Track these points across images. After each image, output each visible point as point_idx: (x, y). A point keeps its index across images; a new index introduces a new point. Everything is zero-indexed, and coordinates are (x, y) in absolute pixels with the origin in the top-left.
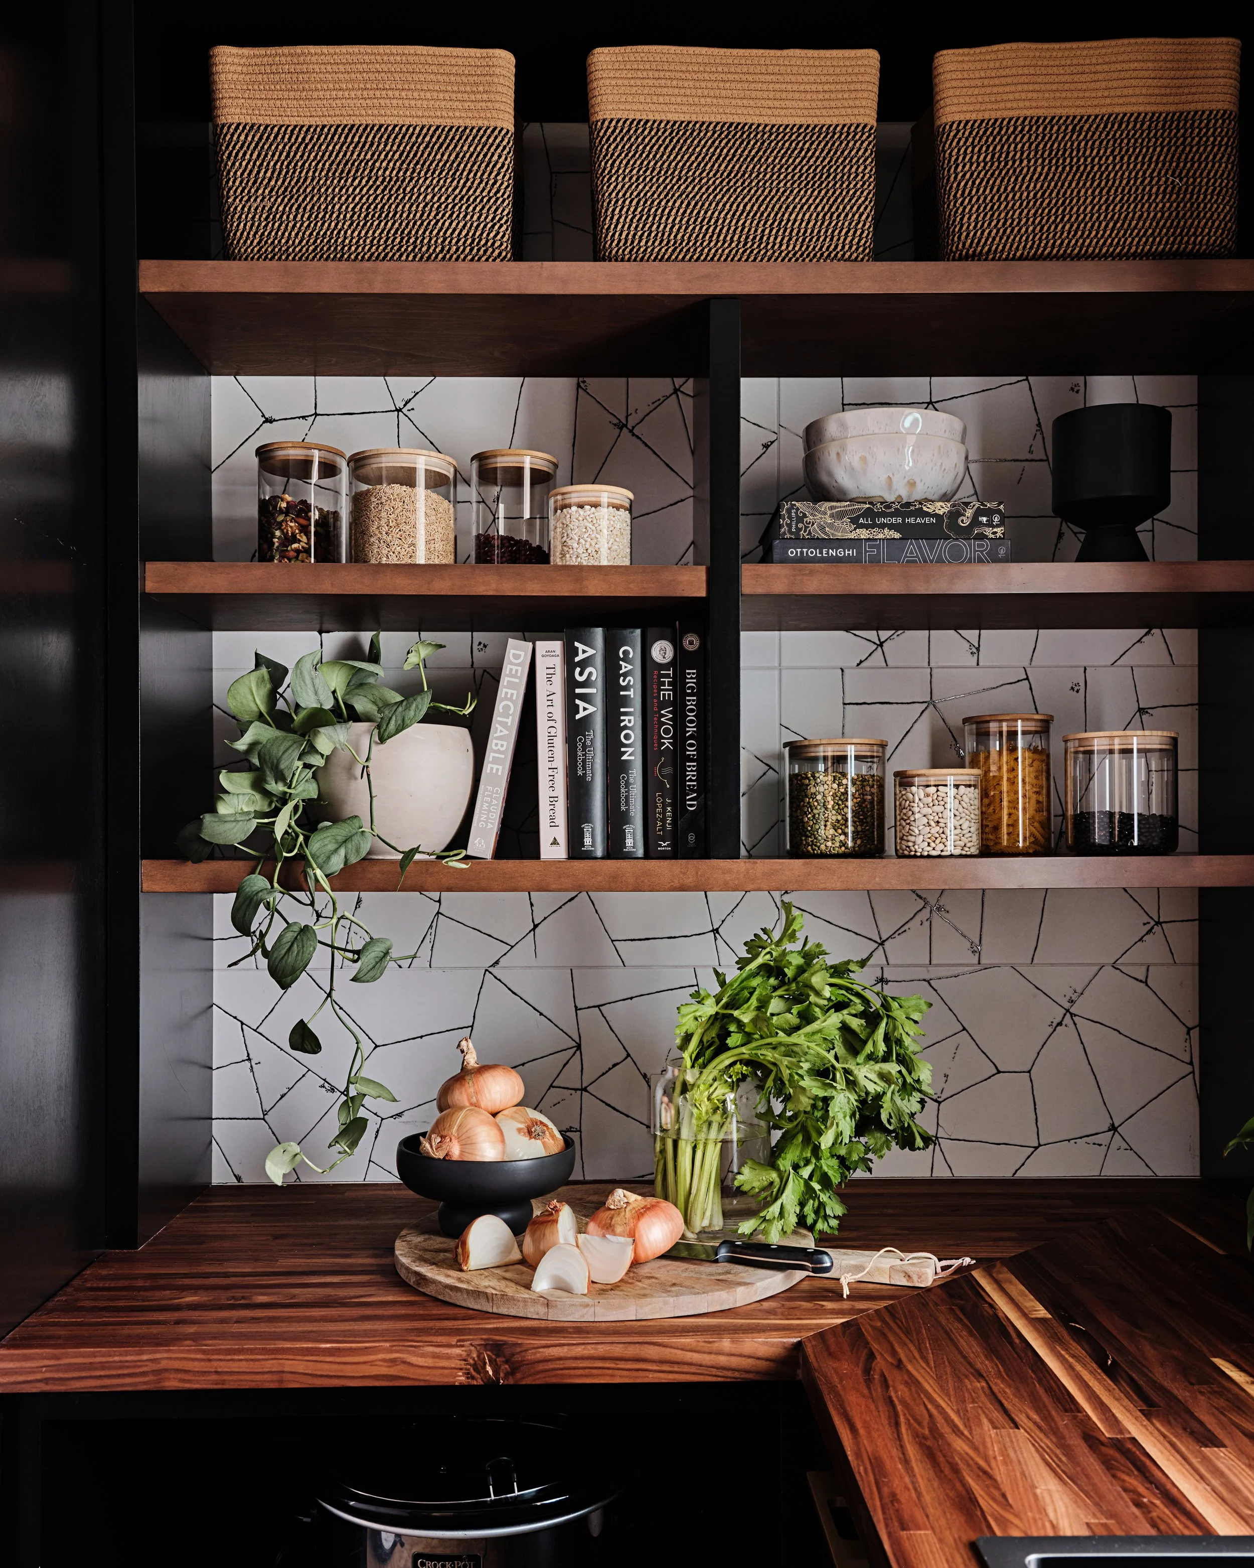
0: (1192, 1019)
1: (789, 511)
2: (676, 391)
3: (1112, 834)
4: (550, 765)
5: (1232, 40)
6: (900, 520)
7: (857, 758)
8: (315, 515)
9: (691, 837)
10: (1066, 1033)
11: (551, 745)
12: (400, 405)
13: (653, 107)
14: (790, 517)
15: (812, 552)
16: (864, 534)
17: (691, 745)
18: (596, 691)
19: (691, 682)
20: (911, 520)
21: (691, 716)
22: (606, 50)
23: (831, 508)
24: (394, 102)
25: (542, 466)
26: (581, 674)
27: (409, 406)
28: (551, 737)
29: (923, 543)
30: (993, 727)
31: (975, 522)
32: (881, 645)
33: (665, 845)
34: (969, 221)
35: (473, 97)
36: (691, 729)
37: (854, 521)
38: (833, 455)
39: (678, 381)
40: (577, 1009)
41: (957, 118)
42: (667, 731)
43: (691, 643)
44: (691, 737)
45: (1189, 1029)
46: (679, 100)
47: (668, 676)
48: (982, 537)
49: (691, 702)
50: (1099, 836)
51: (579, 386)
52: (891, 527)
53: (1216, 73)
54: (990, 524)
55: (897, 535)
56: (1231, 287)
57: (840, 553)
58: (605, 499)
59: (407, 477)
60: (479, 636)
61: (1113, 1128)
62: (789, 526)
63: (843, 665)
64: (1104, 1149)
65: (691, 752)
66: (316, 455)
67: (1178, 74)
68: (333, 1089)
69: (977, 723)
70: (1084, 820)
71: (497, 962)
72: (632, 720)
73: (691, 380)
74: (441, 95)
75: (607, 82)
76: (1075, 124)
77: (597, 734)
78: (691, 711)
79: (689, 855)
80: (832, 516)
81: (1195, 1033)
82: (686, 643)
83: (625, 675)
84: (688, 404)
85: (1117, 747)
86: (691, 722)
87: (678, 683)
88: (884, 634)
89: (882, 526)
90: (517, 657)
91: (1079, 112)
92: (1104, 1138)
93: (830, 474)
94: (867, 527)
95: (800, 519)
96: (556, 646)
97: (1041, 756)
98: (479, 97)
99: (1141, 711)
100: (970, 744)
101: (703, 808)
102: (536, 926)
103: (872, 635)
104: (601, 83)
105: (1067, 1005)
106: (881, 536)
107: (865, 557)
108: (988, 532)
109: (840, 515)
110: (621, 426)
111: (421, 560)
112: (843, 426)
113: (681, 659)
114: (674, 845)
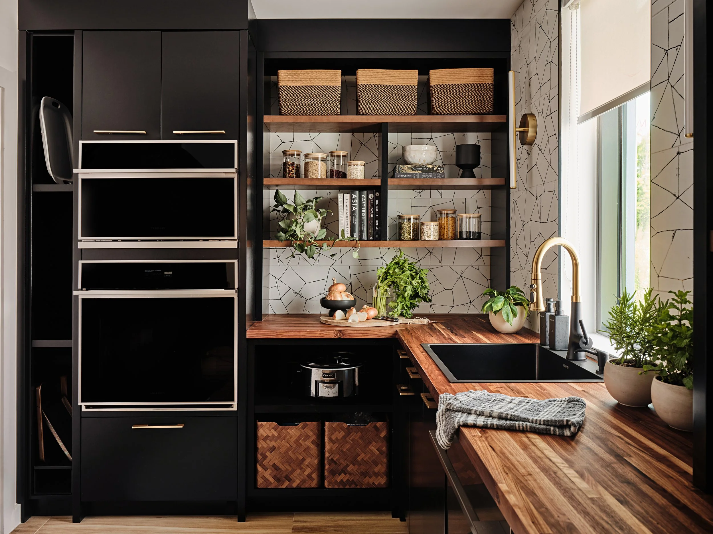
0: (489, 278)
1: (398, 167)
2: (374, 136)
3: (467, 236)
4: (347, 220)
5: (491, 69)
6: (422, 169)
7: (413, 219)
8: (295, 165)
9: (377, 236)
10: (460, 281)
11: (347, 216)
12: (312, 139)
13: (370, 82)
14: (398, 168)
15: (403, 176)
16: (414, 172)
17: (377, 216)
18: (357, 205)
19: (377, 203)
20: (424, 169)
21: (377, 210)
22: (361, 70)
23: (407, 166)
24: (316, 81)
25: (345, 154)
26: (354, 201)
27: (314, 139)
28: (347, 215)
29: (426, 174)
30: (443, 212)
31: (437, 169)
32: (420, 193)
33: (371, 238)
34: (437, 106)
35: (332, 80)
36: (377, 213)
37: (412, 169)
38: (408, 155)
39: (375, 133)
40: (351, 275)
41: (434, 84)
42: (372, 213)
43: (377, 194)
44: (377, 215)
45: (488, 280)
46: (376, 80)
47: (372, 201)
48: (439, 172)
49: (377, 207)
50: (464, 236)
51: (352, 135)
52: (420, 170)
53: (488, 76)
54: (441, 170)
55: (421, 172)
56: (490, 121)
57: (409, 176)
58: (359, 164)
59: (317, 159)
60: (329, 191)
61: (471, 302)
62: (398, 170)
63: (411, 198)
64: (468, 307)
65: (377, 218)
66: (296, 153)
67: (480, 76)
68: (296, 293)
69: (440, 211)
70: (461, 233)
71: (333, 265)
72: (364, 211)
73: (378, 133)
74: (326, 80)
75: (361, 77)
76: (459, 86)
77: (357, 214)
78: (377, 209)
79: (376, 240)
80: (407, 168)
81: (489, 281)
82: (376, 194)
83: (363, 201)
84: (377, 138)
85: (468, 217)
86: (377, 211)
87: (374, 203)
88: (421, 191)
89: (418, 170)
90: (341, 197)
91: (460, 83)
92: (469, 305)
93: (407, 158)
94: (415, 170)
95: (401, 169)
96: (349, 195)
97: (454, 219)
98: (334, 80)
99: (478, 208)
100: (439, 215)
101: (379, 230)
102: (342, 256)
103: (418, 191)
104: (359, 77)
105: (461, 275)
106: (417, 172)
107: (414, 177)
108: (440, 171)
109: (409, 168)
110: (362, 144)
111: (320, 177)
112: (410, 148)
113: (375, 198)
114: (373, 238)
